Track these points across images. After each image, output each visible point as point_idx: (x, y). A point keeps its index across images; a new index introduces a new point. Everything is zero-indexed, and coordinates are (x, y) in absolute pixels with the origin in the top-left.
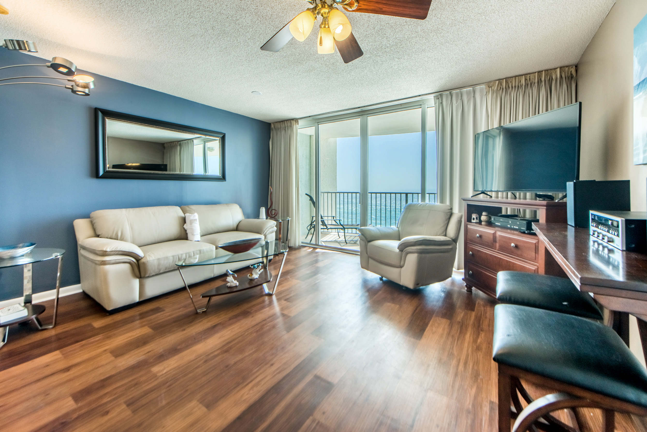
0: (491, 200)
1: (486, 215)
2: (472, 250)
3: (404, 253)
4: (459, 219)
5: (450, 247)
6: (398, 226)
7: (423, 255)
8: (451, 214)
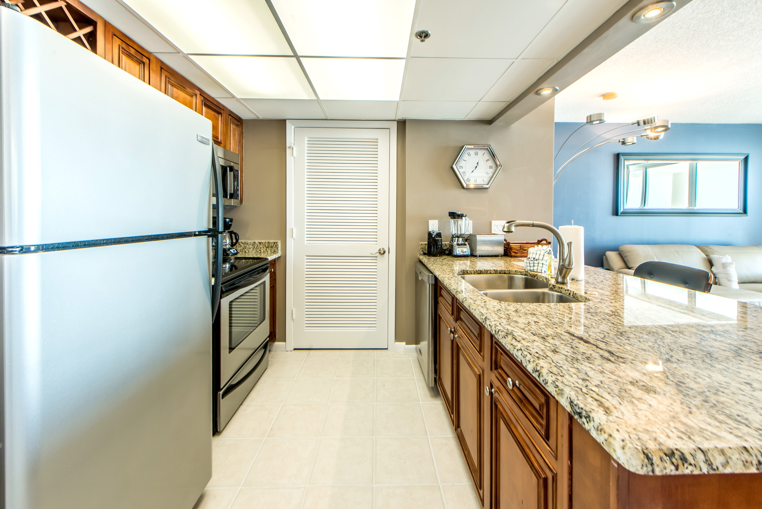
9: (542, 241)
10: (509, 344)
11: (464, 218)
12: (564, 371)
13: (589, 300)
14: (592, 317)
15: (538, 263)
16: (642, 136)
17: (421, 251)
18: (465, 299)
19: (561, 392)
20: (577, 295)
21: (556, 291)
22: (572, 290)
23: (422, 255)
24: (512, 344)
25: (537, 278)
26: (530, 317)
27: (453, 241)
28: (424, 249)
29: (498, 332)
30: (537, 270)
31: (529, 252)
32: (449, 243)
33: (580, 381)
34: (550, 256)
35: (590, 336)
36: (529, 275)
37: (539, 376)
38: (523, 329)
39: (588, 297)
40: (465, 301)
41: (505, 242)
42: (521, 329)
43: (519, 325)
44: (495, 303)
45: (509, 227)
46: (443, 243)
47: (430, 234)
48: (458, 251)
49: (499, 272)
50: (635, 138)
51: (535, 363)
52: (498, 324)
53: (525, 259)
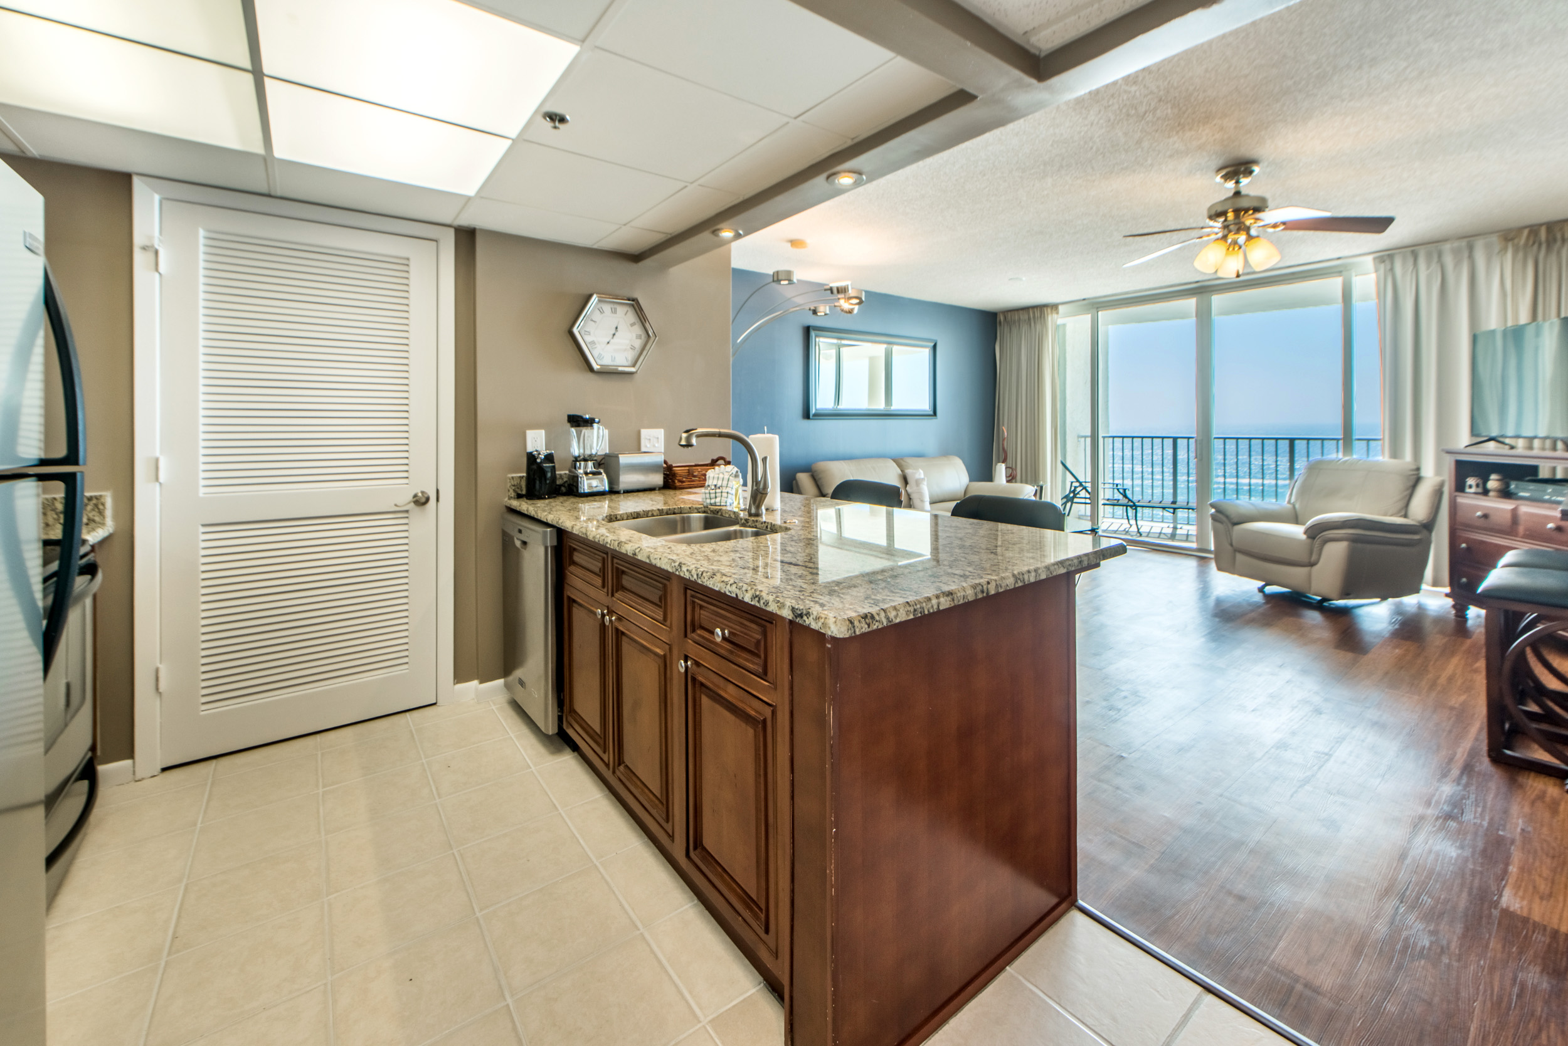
0: (1513, 452)
1: (1498, 480)
2: (1467, 541)
3: (1319, 540)
4: (1437, 488)
5: (1416, 537)
6: (1293, 500)
7: (1360, 545)
8: (1416, 480)
9: (717, 460)
10: (718, 582)
11: (595, 425)
12: (781, 589)
13: (790, 529)
14: (796, 544)
15: (722, 492)
16: (835, 306)
17: (511, 491)
18: (639, 549)
19: (782, 606)
20: (776, 527)
21: (750, 527)
22: (770, 521)
23: (514, 498)
24: (723, 582)
25: (722, 515)
26: (732, 554)
27: (575, 468)
28: (518, 486)
29: (702, 574)
30: (720, 502)
31: (707, 476)
32: (567, 472)
33: (798, 593)
34: (737, 479)
35: (798, 560)
36: (709, 512)
37: (759, 602)
38: (730, 566)
39: (788, 526)
40: (639, 551)
41: (665, 465)
42: (728, 566)
43: (724, 563)
44: (684, 547)
45: (688, 439)
46: (557, 473)
47: (531, 457)
48: (588, 484)
49: (665, 512)
50: (828, 308)
51: (753, 590)
52: (699, 566)
53: (703, 490)
